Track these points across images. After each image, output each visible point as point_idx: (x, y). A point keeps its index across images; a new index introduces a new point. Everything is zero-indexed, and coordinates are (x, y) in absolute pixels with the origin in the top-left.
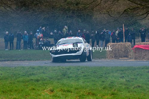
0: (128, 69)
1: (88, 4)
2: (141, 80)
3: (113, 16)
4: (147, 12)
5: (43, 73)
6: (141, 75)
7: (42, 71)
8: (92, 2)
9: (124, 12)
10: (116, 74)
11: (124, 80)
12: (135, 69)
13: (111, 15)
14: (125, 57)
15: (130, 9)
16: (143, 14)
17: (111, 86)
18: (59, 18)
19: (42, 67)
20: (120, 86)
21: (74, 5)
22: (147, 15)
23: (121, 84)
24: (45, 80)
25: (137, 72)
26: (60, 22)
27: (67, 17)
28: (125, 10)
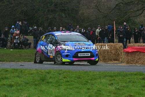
0: (119, 74)
2: (134, 88)
3: (102, 11)
4: (142, 8)
5: (18, 76)
6: (133, 82)
7: (17, 74)
9: (116, 6)
10: (103, 81)
11: (114, 88)
12: (127, 75)
13: (100, 11)
14: (115, 60)
15: (122, 4)
16: (138, 10)
17: (98, 95)
18: (39, 12)
19: (17, 70)
20: (108, 94)
22: (143, 11)
23: (109, 92)
24: (19, 85)
25: (129, 78)
26: (40, 16)
27: (49, 11)
28: (117, 5)
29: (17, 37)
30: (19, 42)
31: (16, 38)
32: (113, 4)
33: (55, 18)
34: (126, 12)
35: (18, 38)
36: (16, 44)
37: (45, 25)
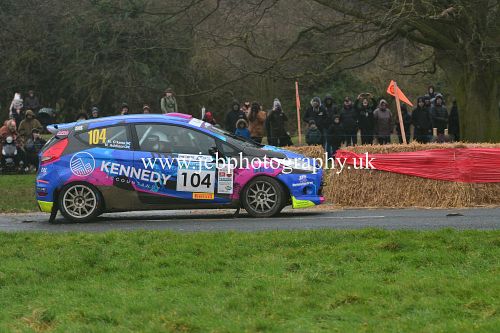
0: (315, 238)
1: (174, 14)
2: (359, 277)
3: (260, 54)
4: (377, 41)
5: (18, 255)
6: (358, 259)
7: (14, 248)
8: (188, 8)
9: (299, 38)
10: (268, 258)
11: (301, 279)
12: (336, 240)
13: (254, 52)
15: (317, 30)
16: (363, 48)
17: (255, 301)
18: (73, 62)
19: (12, 236)
20: (285, 298)
21: (123, 17)
22: (380, 48)
23: (289, 291)
24: (22, 282)
25: (346, 249)
26: (75, 75)
27: (101, 57)
28: (302, 34)
29: (9, 139)
30: (16, 153)
31: (6, 143)
32: (290, 33)
33: (122, 79)
34: (328, 54)
35: (13, 143)
36: (9, 160)
37: (92, 100)
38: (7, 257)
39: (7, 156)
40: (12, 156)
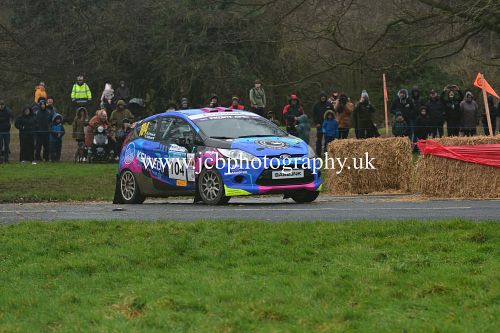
0: (402, 228)
1: (263, 6)
2: (446, 266)
3: (348, 46)
4: (464, 34)
5: (108, 243)
6: (444, 250)
7: (105, 237)
9: (387, 30)
10: (356, 248)
11: (388, 269)
12: (424, 230)
13: (342, 44)
14: (388, 186)
15: (406, 22)
16: (452, 41)
17: (343, 290)
18: (163, 53)
19: (104, 224)
20: (372, 288)
21: (213, 8)
22: (466, 41)
23: (378, 281)
24: (113, 269)
25: (432, 239)
26: (166, 66)
27: (191, 49)
28: (389, 26)
29: (100, 128)
30: (107, 142)
31: (97, 133)
32: (377, 23)
33: (211, 70)
34: (416, 47)
35: (104, 132)
36: (100, 149)
37: (182, 91)
38: (98, 244)
39: (98, 146)
40: (103, 146)
